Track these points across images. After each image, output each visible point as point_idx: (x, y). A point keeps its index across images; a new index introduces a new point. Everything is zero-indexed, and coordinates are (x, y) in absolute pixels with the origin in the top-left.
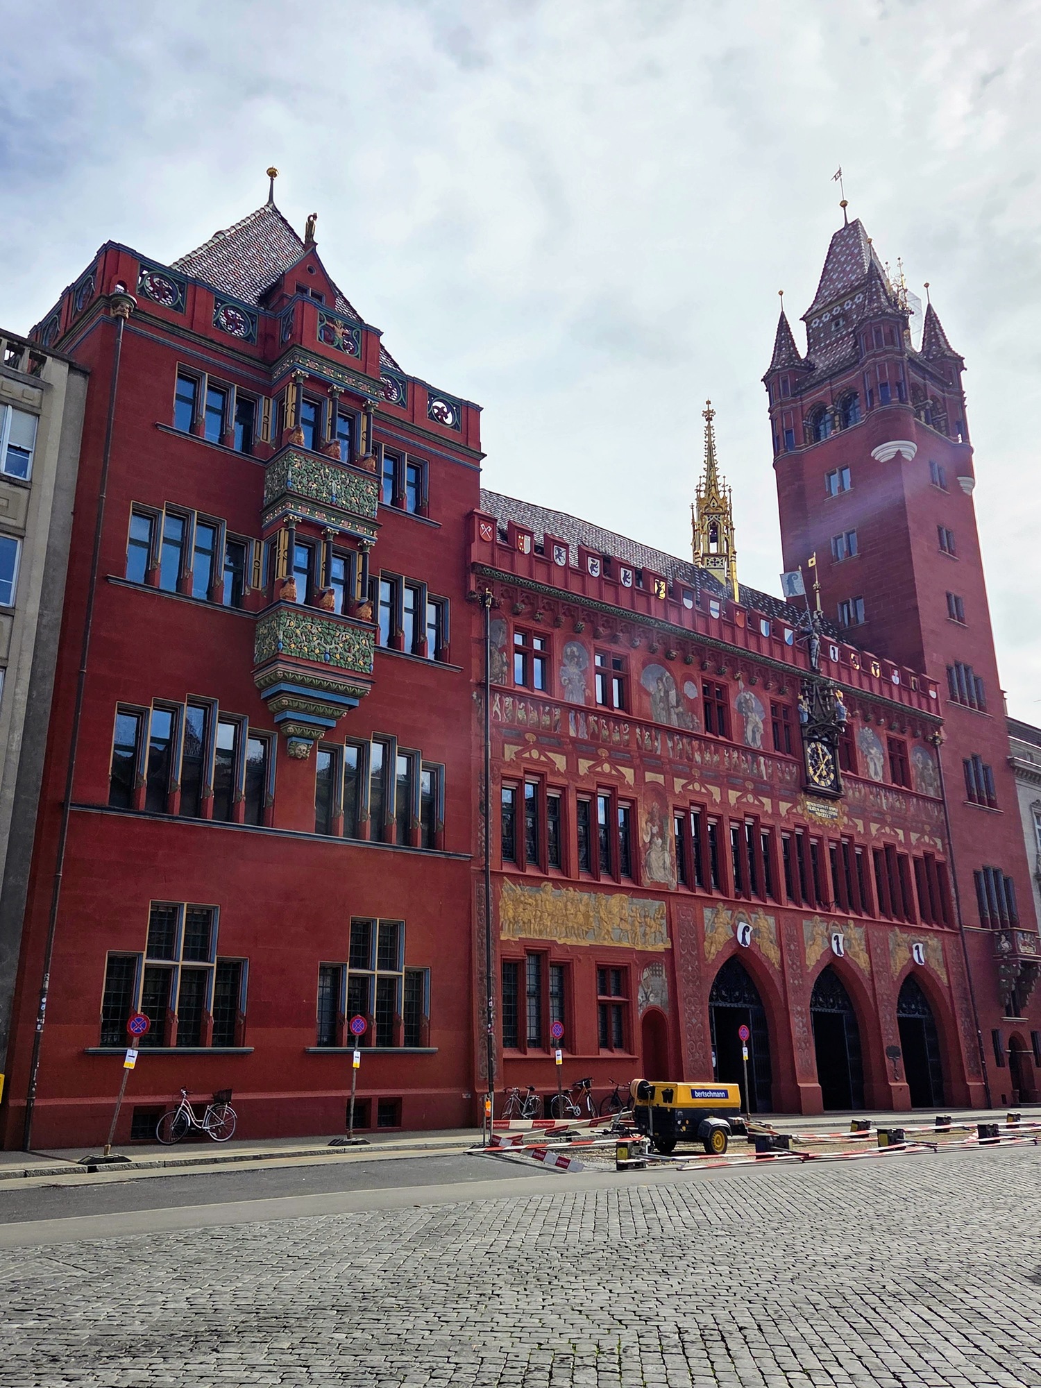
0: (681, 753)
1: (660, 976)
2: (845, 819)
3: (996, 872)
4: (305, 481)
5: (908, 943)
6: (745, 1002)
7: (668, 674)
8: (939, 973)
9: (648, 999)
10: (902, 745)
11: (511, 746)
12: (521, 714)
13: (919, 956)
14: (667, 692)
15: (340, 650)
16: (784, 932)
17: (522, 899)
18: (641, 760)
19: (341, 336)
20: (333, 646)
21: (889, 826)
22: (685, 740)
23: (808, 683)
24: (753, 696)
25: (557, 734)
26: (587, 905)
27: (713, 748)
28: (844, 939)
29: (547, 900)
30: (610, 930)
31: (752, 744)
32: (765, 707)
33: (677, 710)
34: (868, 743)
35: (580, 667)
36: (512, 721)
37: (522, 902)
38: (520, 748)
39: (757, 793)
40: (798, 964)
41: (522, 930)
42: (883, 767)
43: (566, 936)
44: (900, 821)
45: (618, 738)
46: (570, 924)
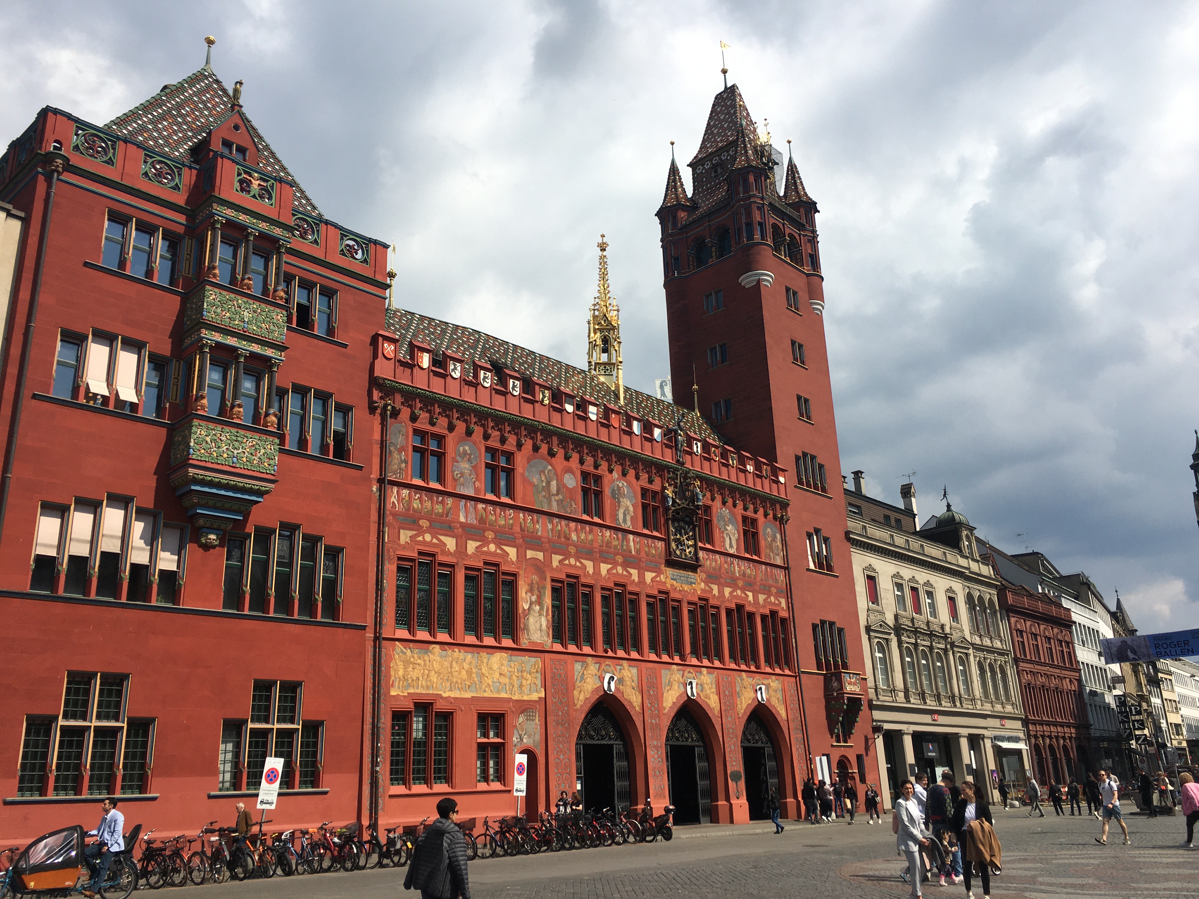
0: (559, 534)
1: (533, 720)
2: (703, 585)
3: (832, 624)
4: (219, 310)
5: (753, 686)
6: (610, 739)
7: (550, 467)
8: (779, 709)
9: (522, 740)
10: (754, 522)
11: (406, 531)
12: (416, 504)
13: (763, 696)
14: (548, 483)
15: (247, 454)
16: (645, 680)
17: (412, 660)
18: (524, 540)
19: (256, 187)
20: (241, 450)
21: (740, 589)
22: (563, 522)
23: (673, 473)
24: (625, 484)
25: (449, 520)
26: (470, 663)
27: (588, 529)
28: (697, 684)
29: (434, 660)
30: (490, 683)
31: (623, 525)
32: (635, 492)
33: (557, 498)
34: (724, 521)
35: (471, 463)
36: (408, 510)
37: (411, 663)
38: (414, 532)
39: (626, 565)
40: (656, 706)
41: (409, 686)
42: (738, 540)
43: (451, 690)
44: (750, 585)
45: (503, 522)
46: (455, 680)
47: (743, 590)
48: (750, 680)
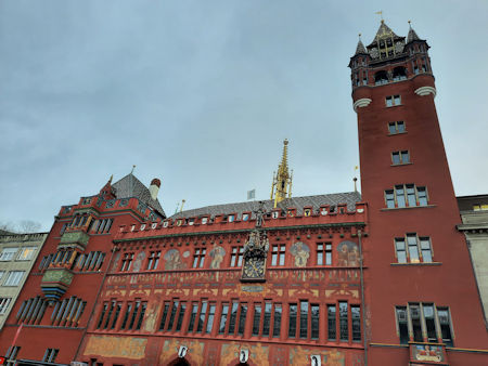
2: (269, 291)
5: (309, 355)
7: (176, 252)
10: (329, 244)
12: (116, 281)
13: (318, 364)
14: (174, 259)
24: (220, 248)
25: (125, 284)
30: (121, 351)
31: (214, 268)
32: (226, 250)
33: (177, 264)
34: (297, 250)
35: (142, 259)
36: (112, 283)
37: (95, 342)
38: (112, 291)
41: (91, 351)
43: (105, 354)
45: (148, 280)
47: (308, 289)
48: (306, 351)
